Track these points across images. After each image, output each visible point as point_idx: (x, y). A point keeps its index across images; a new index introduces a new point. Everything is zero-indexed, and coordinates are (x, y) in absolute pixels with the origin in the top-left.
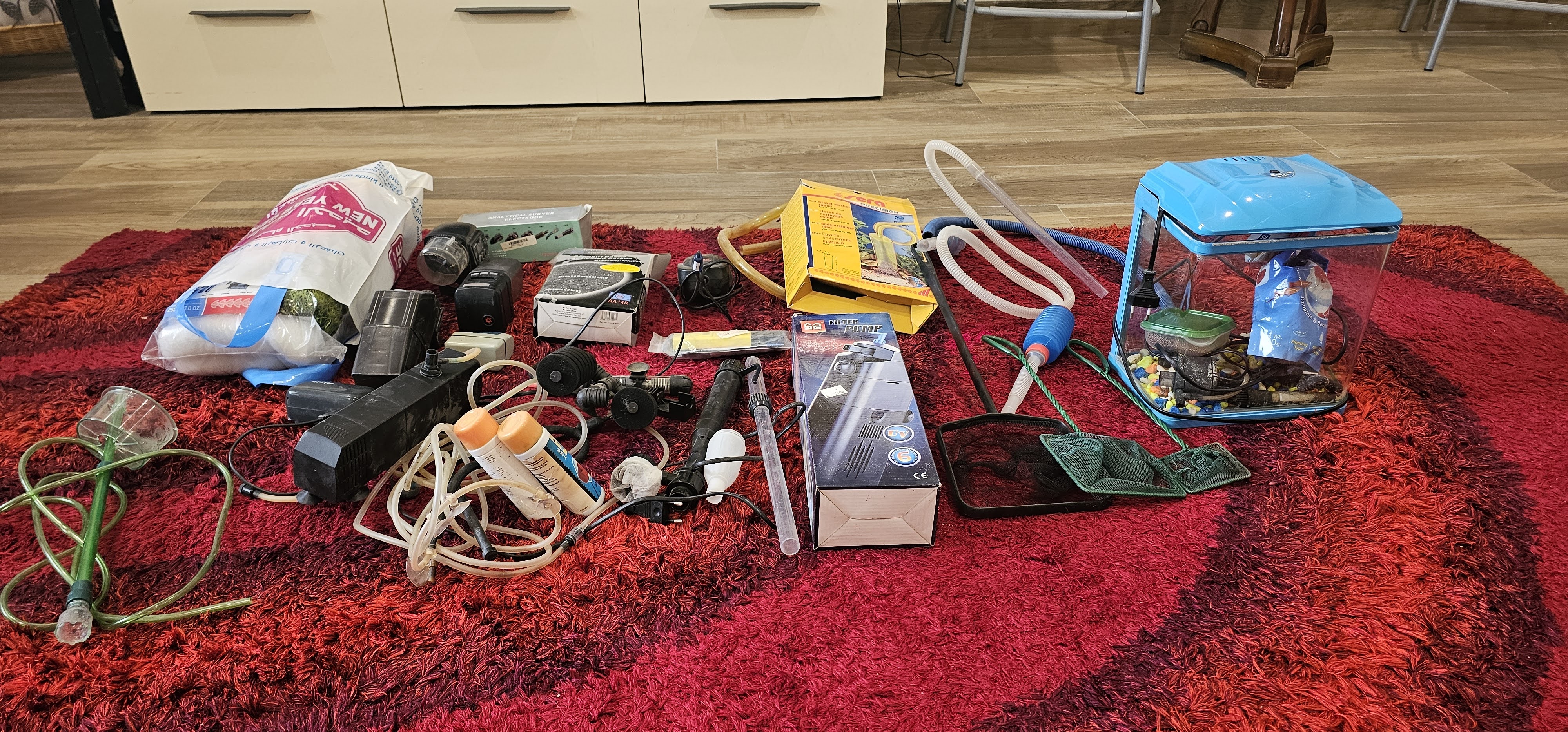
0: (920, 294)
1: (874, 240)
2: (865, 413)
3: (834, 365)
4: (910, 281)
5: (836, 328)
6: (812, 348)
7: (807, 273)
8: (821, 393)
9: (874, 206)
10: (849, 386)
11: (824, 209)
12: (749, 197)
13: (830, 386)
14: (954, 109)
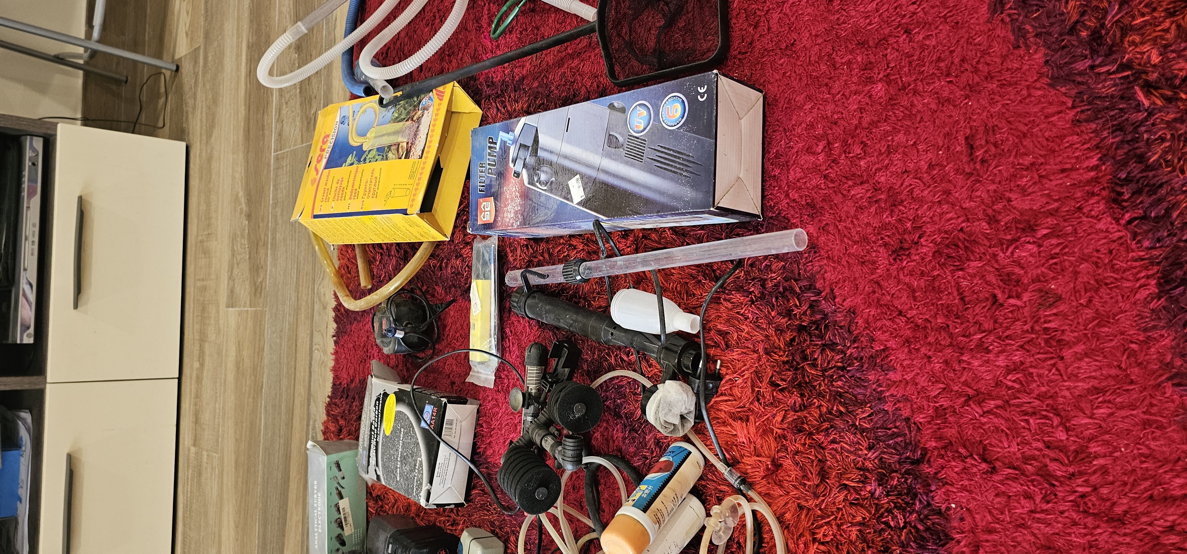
0: (441, 100)
1: (372, 146)
2: (609, 156)
3: (540, 188)
4: (425, 109)
5: (490, 186)
6: (516, 213)
7: (415, 216)
8: (578, 204)
9: (328, 147)
10: (573, 173)
11: (331, 196)
12: (298, 279)
13: (569, 192)
14: (205, 72)
